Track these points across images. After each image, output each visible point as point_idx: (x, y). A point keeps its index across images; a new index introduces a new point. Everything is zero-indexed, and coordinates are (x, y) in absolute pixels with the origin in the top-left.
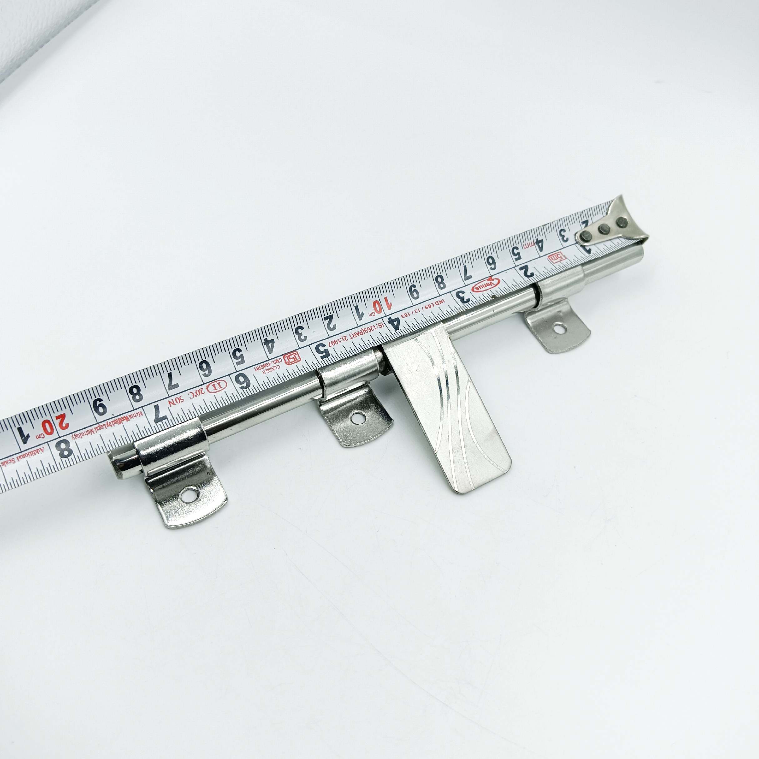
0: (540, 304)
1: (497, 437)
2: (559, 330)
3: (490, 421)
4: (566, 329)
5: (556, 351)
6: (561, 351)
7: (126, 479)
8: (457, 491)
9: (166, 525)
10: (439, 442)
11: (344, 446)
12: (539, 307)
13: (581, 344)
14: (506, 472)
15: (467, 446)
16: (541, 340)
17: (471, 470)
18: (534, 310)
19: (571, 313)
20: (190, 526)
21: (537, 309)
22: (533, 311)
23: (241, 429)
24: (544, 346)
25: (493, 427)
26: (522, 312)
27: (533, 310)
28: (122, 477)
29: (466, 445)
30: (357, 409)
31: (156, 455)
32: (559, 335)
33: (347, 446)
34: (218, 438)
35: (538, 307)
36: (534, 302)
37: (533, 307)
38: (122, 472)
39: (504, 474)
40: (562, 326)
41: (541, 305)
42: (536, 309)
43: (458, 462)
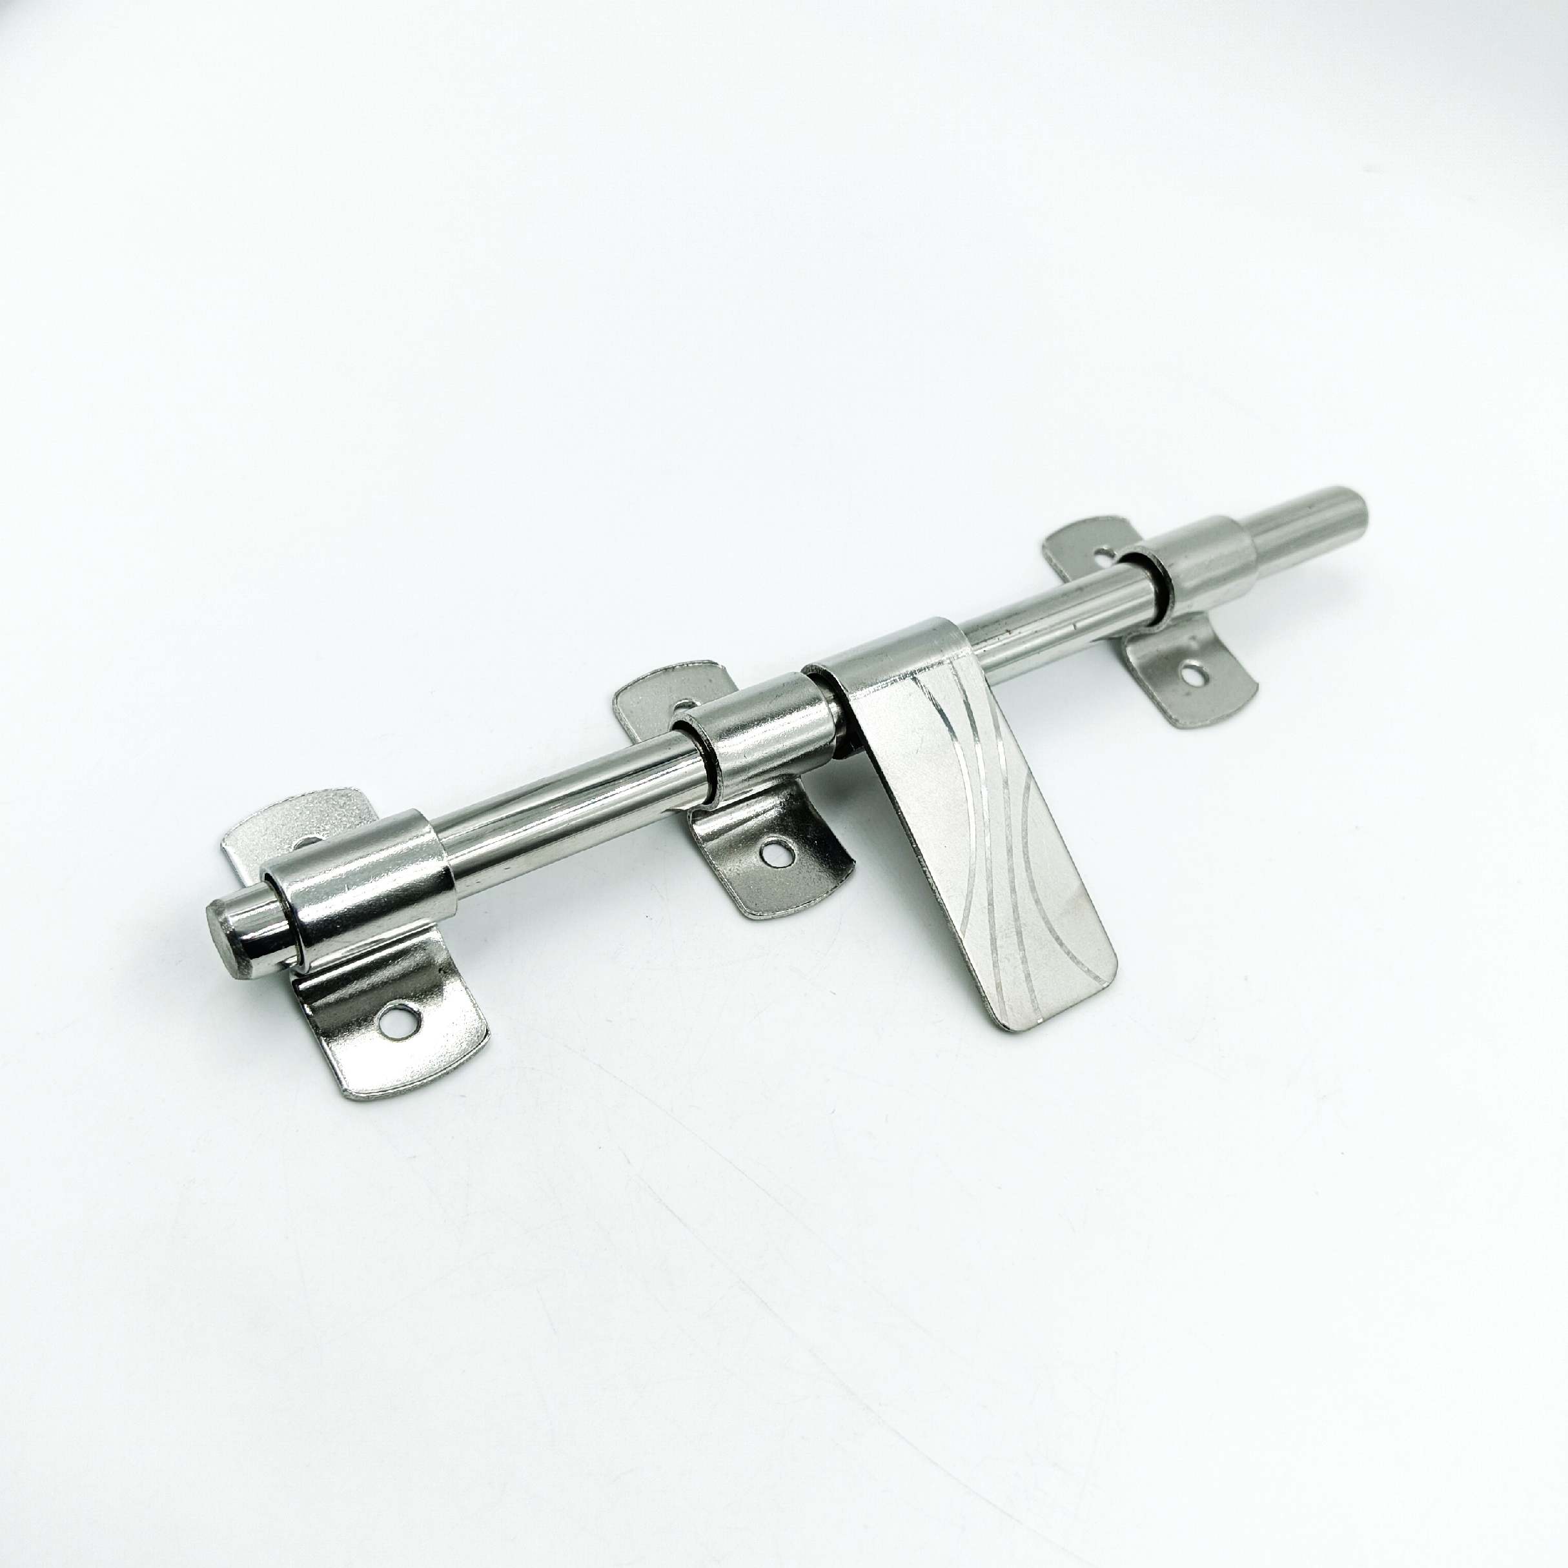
0: (1166, 617)
1: (1088, 907)
2: (1192, 678)
3: (1072, 870)
4: (1206, 679)
5: (1191, 723)
6: (1200, 724)
7: (257, 979)
8: (1004, 1024)
9: (345, 1093)
11: (750, 916)
12: (1166, 621)
13: (1239, 709)
14: (1108, 986)
16: (1158, 699)
17: (1035, 979)
18: (1149, 630)
19: (1215, 645)
20: (403, 1094)
21: (1158, 628)
22: (1147, 632)
23: (530, 868)
24: (1163, 712)
25: (1080, 882)
26: (1116, 636)
27: (1147, 630)
28: (249, 973)
30: (774, 832)
31: (338, 923)
32: (1194, 690)
33: (758, 918)
34: (477, 887)
35: (1159, 624)
36: (1150, 613)
37: (1148, 623)
38: (251, 961)
39: (1103, 989)
40: (1199, 670)
41: (1168, 618)
42: (1155, 629)
43: (1009, 960)
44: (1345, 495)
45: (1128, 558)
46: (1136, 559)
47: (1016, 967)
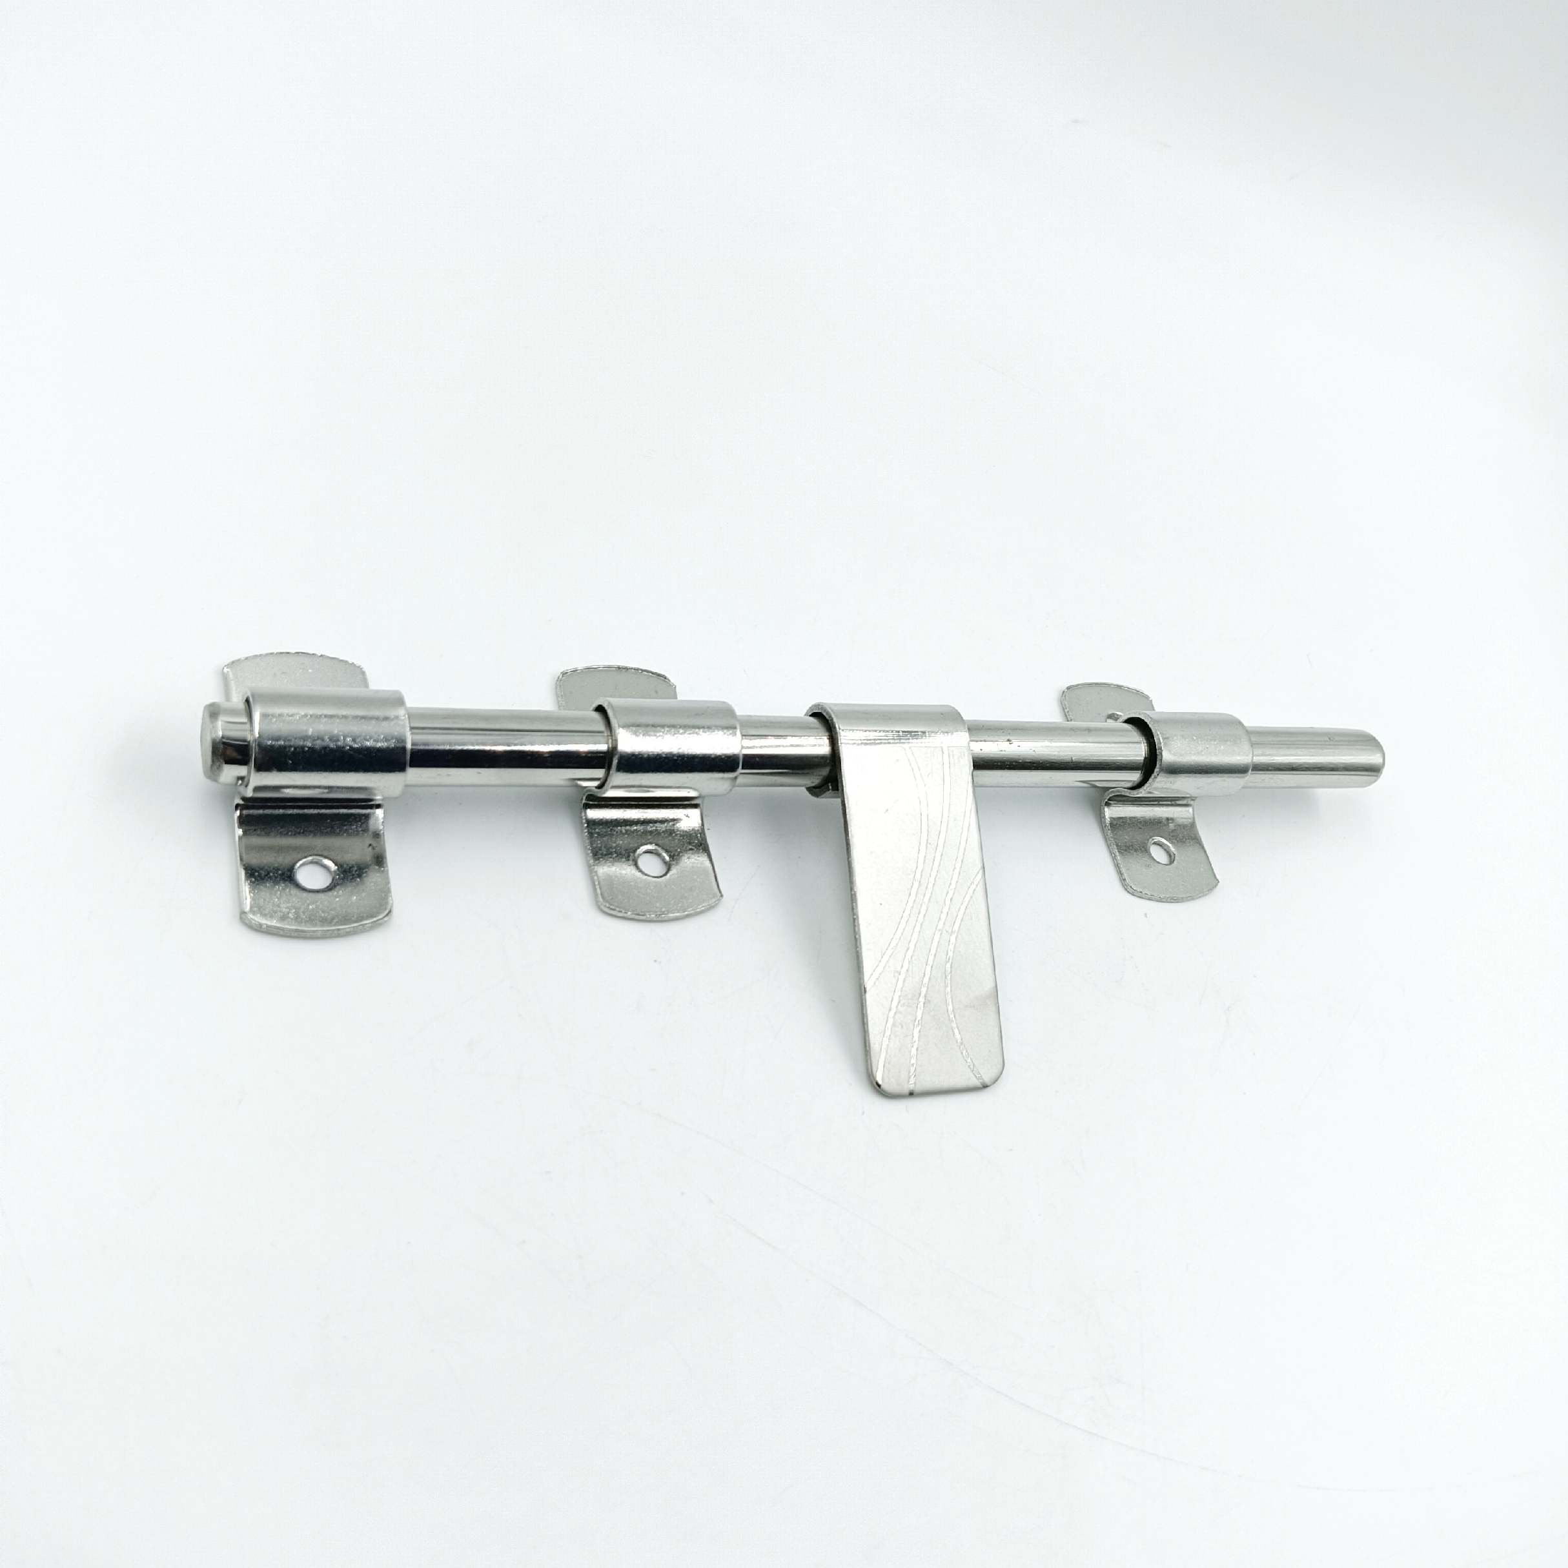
0: (1147, 785)
1: (993, 1008)
2: (1159, 855)
3: (991, 970)
4: (1171, 860)
5: (1140, 892)
6: (1149, 896)
8: (880, 1082)
9: (243, 917)
10: (879, 970)
11: (602, 907)
12: (1142, 793)
13: (1192, 898)
14: (986, 1087)
15: (929, 1001)
16: (1119, 860)
17: (922, 1053)
18: (1129, 794)
19: (1192, 831)
21: (1137, 794)
22: (1126, 795)
24: (1118, 873)
25: (993, 985)
27: (1126, 793)
29: (929, 999)
32: (1156, 864)
33: (608, 911)
35: (1141, 790)
37: (1129, 785)
39: (980, 1088)
40: (1168, 850)
41: (1148, 787)
42: (1134, 794)
43: (902, 1027)
44: (1369, 741)
45: (1132, 721)
46: (1138, 724)
47: (907, 1036)
